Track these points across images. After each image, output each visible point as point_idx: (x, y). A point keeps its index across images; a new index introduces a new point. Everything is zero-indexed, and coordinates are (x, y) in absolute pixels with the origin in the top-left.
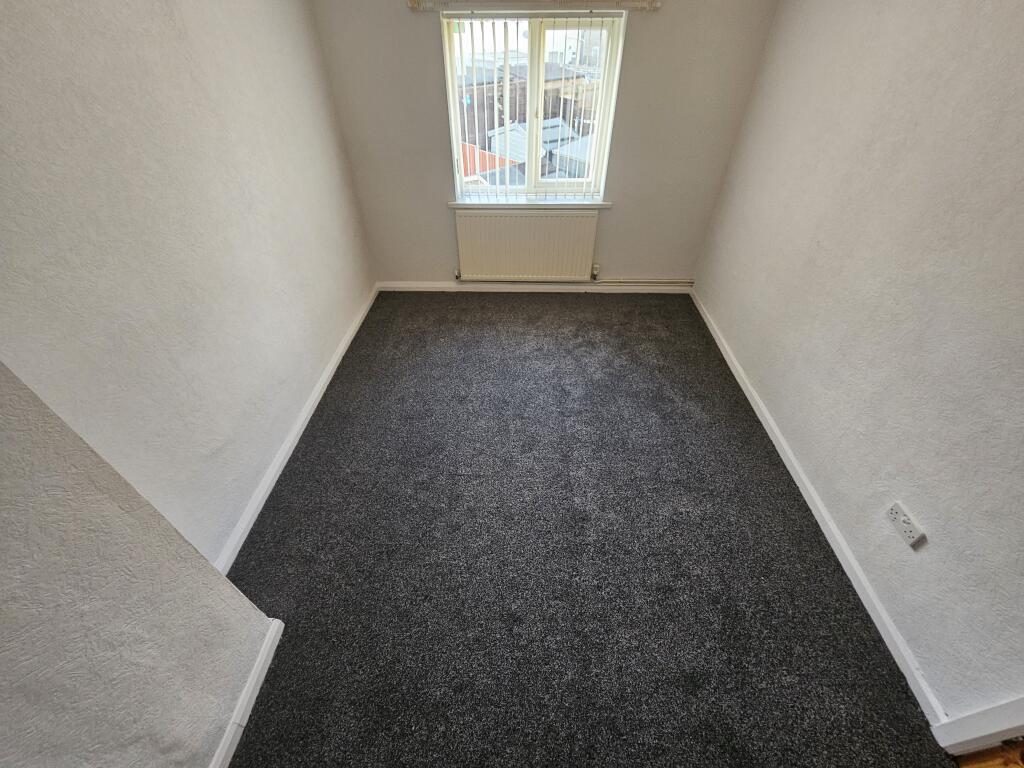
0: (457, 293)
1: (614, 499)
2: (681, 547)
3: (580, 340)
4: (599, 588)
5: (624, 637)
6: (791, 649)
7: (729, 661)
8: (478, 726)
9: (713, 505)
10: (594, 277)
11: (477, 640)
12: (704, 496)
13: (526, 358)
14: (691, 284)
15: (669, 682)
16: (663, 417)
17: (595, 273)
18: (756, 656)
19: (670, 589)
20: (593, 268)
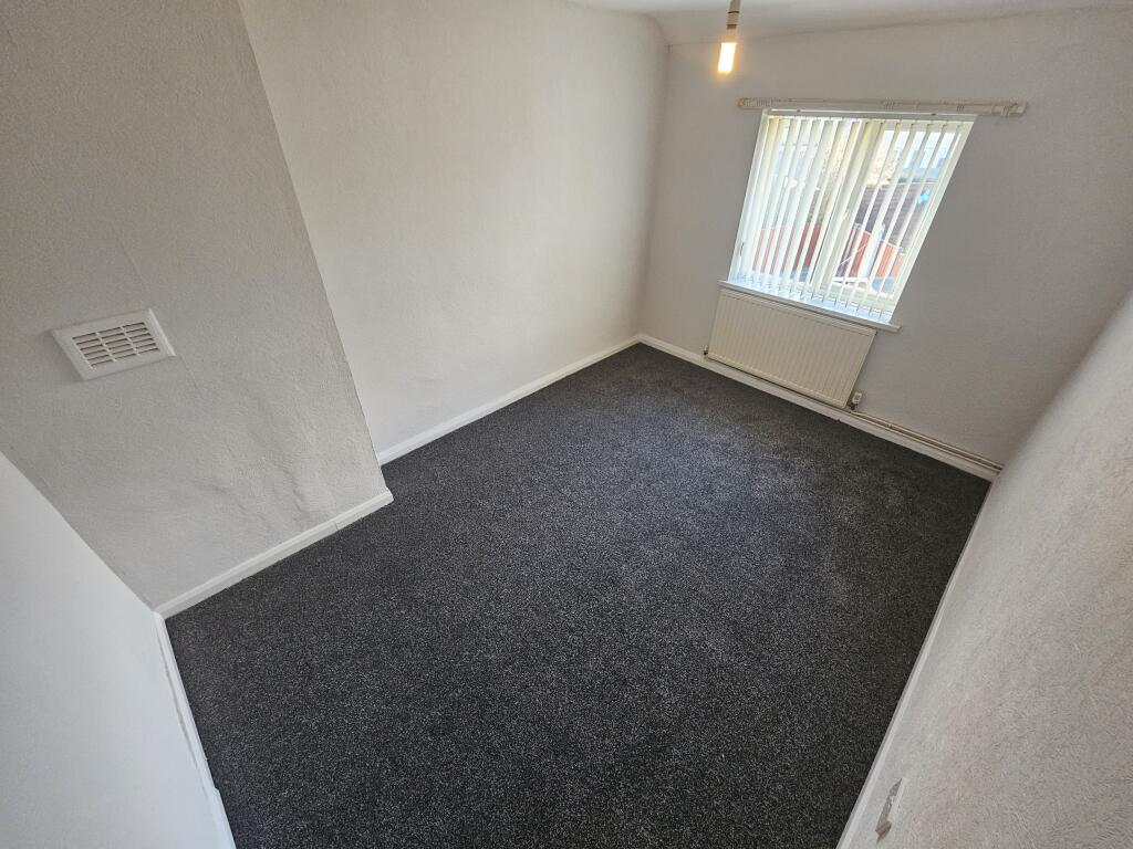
0: (700, 368)
1: (656, 589)
2: (671, 666)
3: (780, 457)
4: (571, 631)
5: (552, 674)
6: (680, 822)
7: (611, 768)
8: (419, 629)
9: (749, 667)
10: (852, 406)
11: (466, 588)
12: (748, 654)
13: (705, 445)
14: (998, 469)
15: (548, 729)
16: (789, 568)
17: (854, 401)
18: (639, 790)
19: (625, 682)
20: (852, 396)
